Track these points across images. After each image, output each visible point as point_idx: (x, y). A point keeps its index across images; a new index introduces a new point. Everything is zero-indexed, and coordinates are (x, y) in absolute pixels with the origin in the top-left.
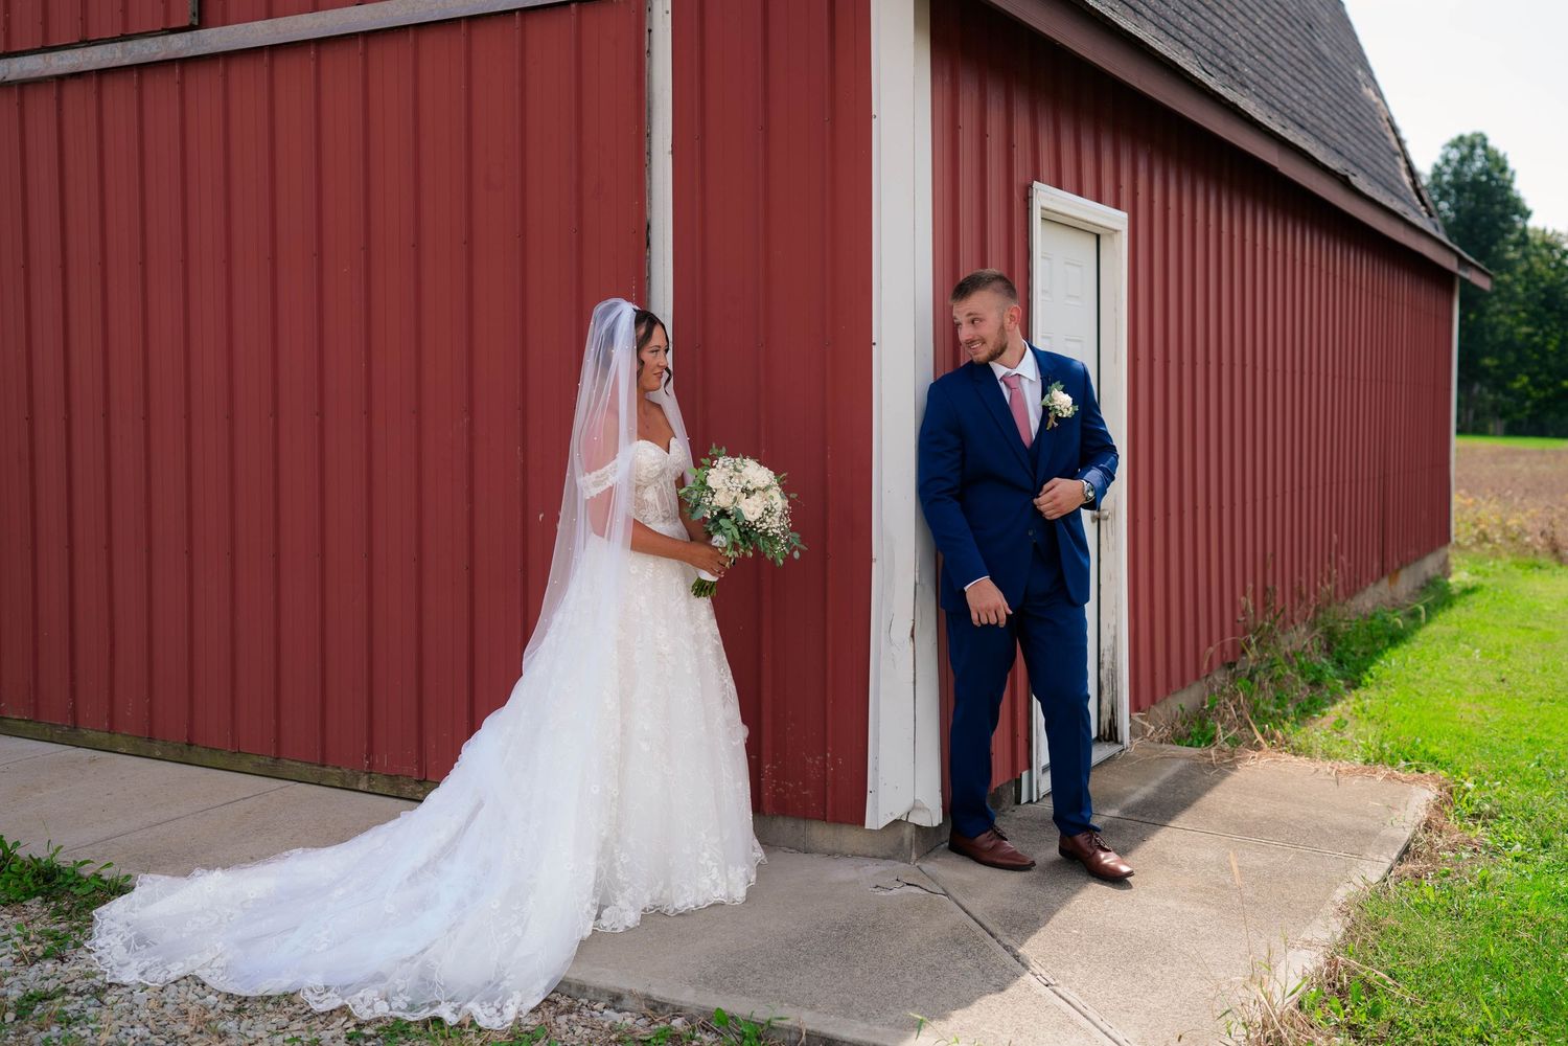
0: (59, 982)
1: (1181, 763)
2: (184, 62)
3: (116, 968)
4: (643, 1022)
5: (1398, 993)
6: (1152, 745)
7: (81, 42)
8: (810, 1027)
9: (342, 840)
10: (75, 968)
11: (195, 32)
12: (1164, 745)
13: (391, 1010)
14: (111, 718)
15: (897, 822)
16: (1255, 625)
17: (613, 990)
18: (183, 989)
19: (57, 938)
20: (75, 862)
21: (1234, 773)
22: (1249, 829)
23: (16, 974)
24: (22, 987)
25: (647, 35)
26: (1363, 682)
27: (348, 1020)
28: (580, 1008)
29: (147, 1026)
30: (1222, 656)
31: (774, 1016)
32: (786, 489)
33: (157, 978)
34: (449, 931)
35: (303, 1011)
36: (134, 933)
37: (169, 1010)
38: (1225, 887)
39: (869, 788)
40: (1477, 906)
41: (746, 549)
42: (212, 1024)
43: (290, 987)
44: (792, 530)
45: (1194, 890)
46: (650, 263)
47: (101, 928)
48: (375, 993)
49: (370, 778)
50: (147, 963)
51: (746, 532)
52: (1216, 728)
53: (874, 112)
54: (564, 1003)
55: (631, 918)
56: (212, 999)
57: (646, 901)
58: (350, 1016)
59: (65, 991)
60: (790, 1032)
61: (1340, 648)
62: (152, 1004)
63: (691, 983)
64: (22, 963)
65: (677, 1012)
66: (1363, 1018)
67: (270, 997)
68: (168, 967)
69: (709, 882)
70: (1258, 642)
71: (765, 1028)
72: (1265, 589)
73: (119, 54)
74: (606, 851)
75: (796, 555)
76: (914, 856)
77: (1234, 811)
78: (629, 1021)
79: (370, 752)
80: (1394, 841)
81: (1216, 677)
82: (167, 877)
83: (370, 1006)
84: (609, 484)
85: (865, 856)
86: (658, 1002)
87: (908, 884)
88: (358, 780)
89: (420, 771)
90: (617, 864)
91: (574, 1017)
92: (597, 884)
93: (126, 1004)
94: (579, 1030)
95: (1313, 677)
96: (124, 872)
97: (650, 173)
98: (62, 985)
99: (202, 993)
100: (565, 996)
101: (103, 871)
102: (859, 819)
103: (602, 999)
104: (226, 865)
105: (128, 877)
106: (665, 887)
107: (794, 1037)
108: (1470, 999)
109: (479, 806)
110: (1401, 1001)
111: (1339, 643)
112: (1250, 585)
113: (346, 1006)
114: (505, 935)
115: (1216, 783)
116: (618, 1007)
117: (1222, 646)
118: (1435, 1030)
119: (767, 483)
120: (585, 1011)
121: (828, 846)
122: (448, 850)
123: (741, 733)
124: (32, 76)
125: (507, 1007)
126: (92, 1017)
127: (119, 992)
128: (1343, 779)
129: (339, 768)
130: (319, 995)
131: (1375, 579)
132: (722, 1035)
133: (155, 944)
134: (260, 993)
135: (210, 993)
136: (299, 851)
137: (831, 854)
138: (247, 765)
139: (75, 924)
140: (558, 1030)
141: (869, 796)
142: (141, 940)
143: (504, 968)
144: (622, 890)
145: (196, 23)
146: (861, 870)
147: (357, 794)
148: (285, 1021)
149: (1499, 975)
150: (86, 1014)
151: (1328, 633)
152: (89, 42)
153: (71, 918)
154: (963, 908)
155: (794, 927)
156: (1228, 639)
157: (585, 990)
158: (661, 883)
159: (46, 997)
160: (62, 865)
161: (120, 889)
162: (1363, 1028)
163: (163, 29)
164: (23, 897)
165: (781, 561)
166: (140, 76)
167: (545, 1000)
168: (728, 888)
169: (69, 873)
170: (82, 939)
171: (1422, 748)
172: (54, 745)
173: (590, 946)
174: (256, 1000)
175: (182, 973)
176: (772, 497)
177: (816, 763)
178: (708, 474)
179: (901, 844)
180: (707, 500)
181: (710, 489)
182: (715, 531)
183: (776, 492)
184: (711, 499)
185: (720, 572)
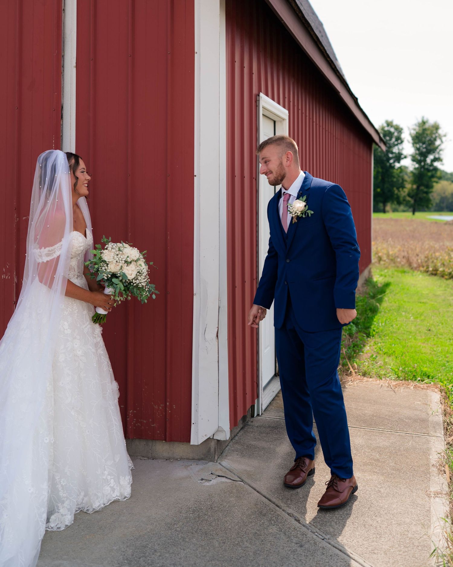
15: (208, 440)
32: (147, 262)
39: (193, 421)
41: (128, 295)
44: (150, 283)
46: (62, 128)
51: (126, 286)
53: (196, 50)
55: (69, 520)
69: (109, 489)
75: (154, 297)
84: (56, 255)
85: (189, 459)
87: (219, 476)
90: (59, 486)
97: (63, 77)
102: (187, 439)
106: (85, 496)
119: (137, 257)
121: (166, 455)
141: (193, 427)
144: (62, 502)
158: (83, 493)
165: (146, 301)
168: (120, 490)
176: (140, 265)
177: (161, 408)
178: (101, 253)
179: (209, 450)
180: (103, 268)
181: (105, 261)
182: (108, 286)
183: (142, 262)
184: (106, 267)
185: (109, 309)
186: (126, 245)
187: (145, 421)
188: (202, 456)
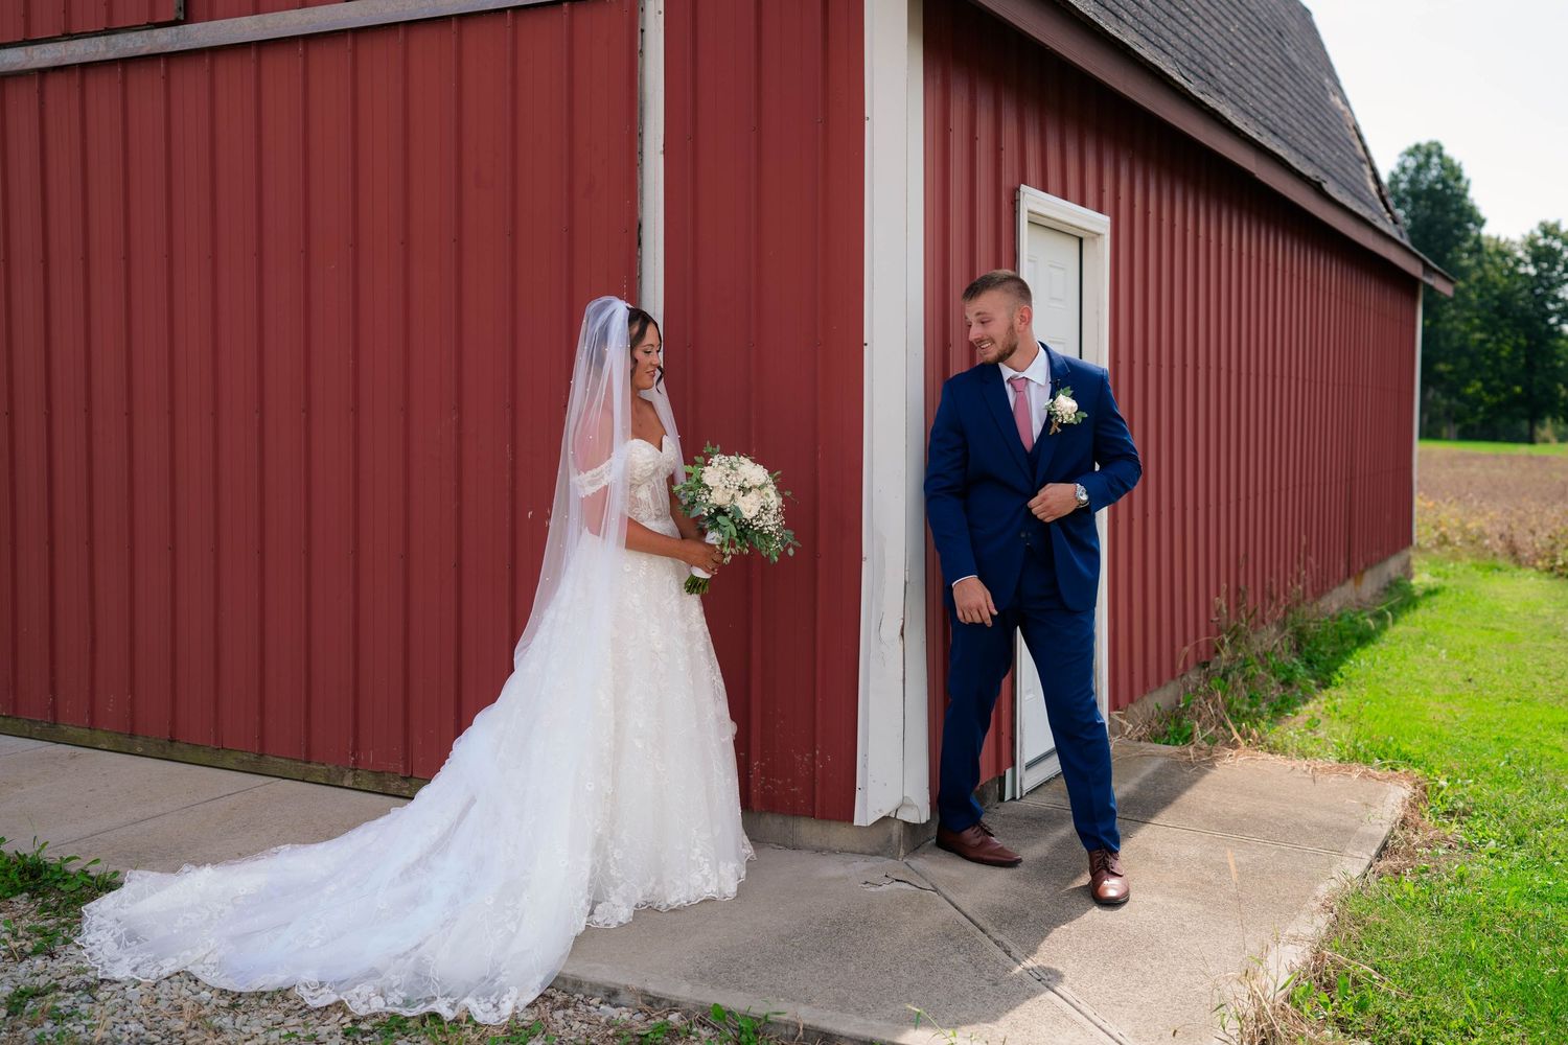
0: (49, 978)
1: (1160, 761)
2: (170, 57)
3: (107, 964)
4: (640, 1017)
5: (1384, 987)
6: (1131, 743)
7: (64, 35)
8: (807, 1022)
9: (329, 837)
10: (68, 964)
11: (181, 27)
12: (1142, 744)
13: (386, 1005)
14: (92, 713)
15: (885, 819)
16: (1228, 626)
17: (609, 985)
18: (176, 985)
19: (45, 935)
20: (61, 858)
21: (1213, 771)
22: (1231, 826)
23: (6, 971)
24: (12, 983)
25: (640, 33)
26: (1333, 682)
27: (344, 1016)
28: (576, 1003)
29: (141, 1022)
30: (1196, 656)
31: (772, 1010)
32: (780, 490)
33: (149, 974)
34: (442, 926)
35: (298, 1007)
36: (125, 929)
37: (162, 1005)
38: (1209, 882)
39: (858, 785)
40: (1456, 902)
41: (743, 547)
42: (208, 1020)
43: (284, 982)
44: (785, 527)
45: (1179, 886)
46: (641, 262)
47: (90, 924)
48: (371, 988)
49: (355, 774)
50: (138, 960)
51: (741, 530)
52: (1192, 727)
53: (867, 114)
54: (560, 998)
55: (624, 914)
56: (205, 994)
57: (639, 898)
58: (346, 1012)
59: (57, 987)
60: (787, 1026)
61: (1309, 648)
62: (145, 999)
63: (687, 978)
64: (11, 959)
65: (674, 1007)
66: (1351, 1011)
67: (264, 993)
68: (161, 963)
69: (700, 878)
70: (1231, 642)
71: (763, 1022)
72: (1238, 590)
73: (102, 48)
74: (600, 847)
75: (791, 552)
76: (902, 853)
77: (1215, 808)
78: (626, 1016)
79: (356, 749)
80: (1372, 838)
81: (1191, 676)
82: (155, 874)
83: (366, 1002)
84: (604, 483)
85: (853, 852)
86: (654, 998)
87: (897, 880)
88: (344, 776)
89: (406, 769)
90: (611, 860)
91: (570, 1012)
92: (591, 881)
93: (120, 1000)
94: (576, 1025)
95: (1284, 676)
96: (113, 868)
97: (642, 173)
98: (54, 981)
99: (195, 989)
100: (561, 992)
101: (90, 868)
102: (849, 816)
103: (597, 994)
104: (215, 861)
105: (116, 873)
106: (656, 883)
107: (791, 1031)
108: (1454, 992)
109: (473, 801)
110: (1387, 995)
111: (1309, 644)
112: (1224, 585)
113: (342, 1002)
114: (500, 931)
115: (1196, 781)
116: (614, 1002)
117: (1197, 645)
118: (1421, 1023)
119: (763, 481)
120: (581, 1006)
121: (816, 843)
122: (440, 847)
123: (730, 729)
124: (14, 69)
125: (504, 1002)
126: (85, 1013)
127: (110, 988)
128: (1320, 777)
129: (324, 764)
130: (314, 991)
131: (1341, 580)
132: (719, 1030)
133: (147, 940)
134: (254, 989)
135: (204, 989)
136: (288, 847)
137: (819, 850)
138: (230, 761)
139: (63, 920)
140: (555, 1025)
141: (858, 793)
142: (132, 936)
143: (500, 964)
144: (616, 886)
145: (182, 18)
146: (850, 866)
147: (342, 790)
148: (280, 1016)
149: (1479, 969)
150: (79, 1010)
151: (1298, 633)
152: (72, 35)
153: (58, 915)
154: (953, 904)
155: (786, 922)
156: (1203, 639)
157: (581, 986)
158: (653, 879)
159: (38, 994)
160: (49, 861)
161: (108, 885)
162: (1351, 1022)
163: (148, 24)
164: (10, 894)
165: (776, 559)
166: (125, 71)
167: (541, 995)
168: (719, 882)
169: (56, 869)
170: (71, 935)
171: (1395, 746)
172: (34, 741)
173: (587, 940)
174: (251, 995)
175: (174, 969)
176: (767, 495)
177: (806, 759)
178: (703, 472)
179: (889, 840)
180: (703, 498)
181: (706, 486)
182: (711, 528)
183: (771, 490)
184: (708, 496)
185: (713, 570)
186: (746, 461)
187: (779, 782)
188: (878, 849)
